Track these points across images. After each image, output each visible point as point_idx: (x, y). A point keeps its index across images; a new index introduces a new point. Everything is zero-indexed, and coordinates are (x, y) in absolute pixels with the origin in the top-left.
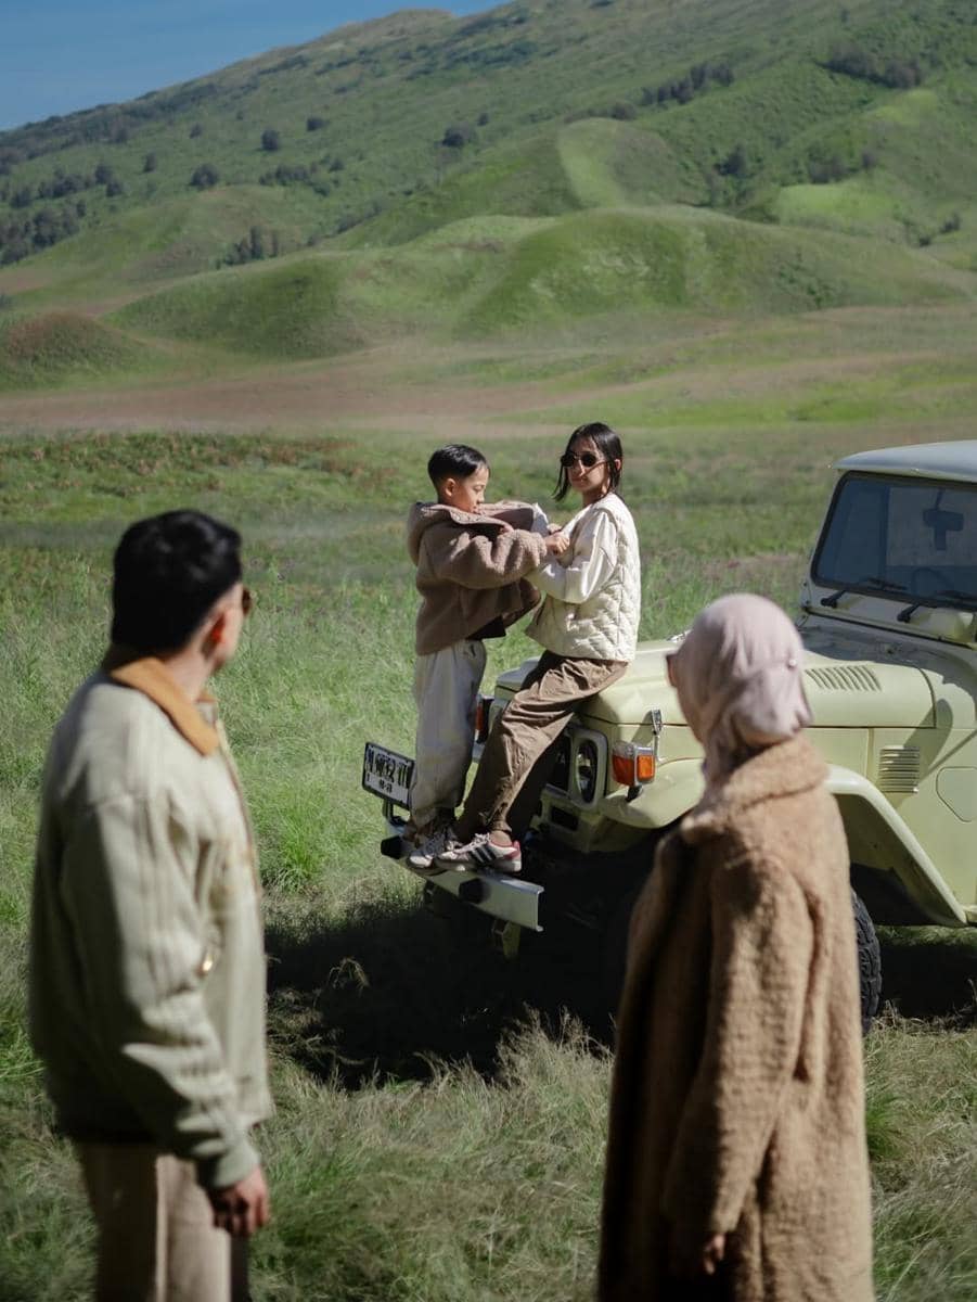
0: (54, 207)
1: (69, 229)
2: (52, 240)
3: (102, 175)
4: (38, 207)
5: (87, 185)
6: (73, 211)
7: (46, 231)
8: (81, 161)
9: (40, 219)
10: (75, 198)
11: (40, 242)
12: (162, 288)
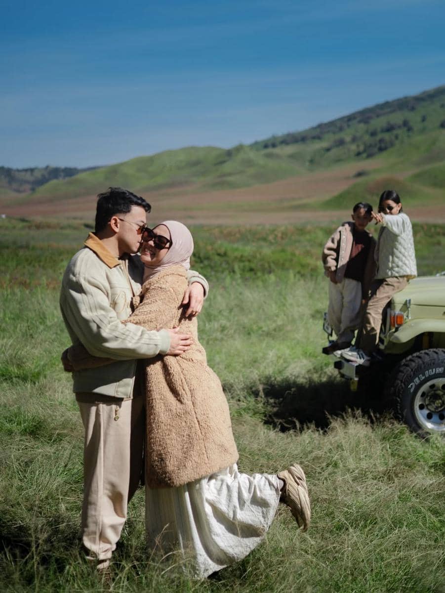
0: (387, 136)
1: (392, 144)
2: (385, 149)
3: (405, 123)
4: (379, 136)
5: (399, 127)
6: (393, 138)
7: (383, 145)
8: (397, 118)
9: (381, 141)
10: (395, 132)
11: (381, 150)
12: (428, 167)
